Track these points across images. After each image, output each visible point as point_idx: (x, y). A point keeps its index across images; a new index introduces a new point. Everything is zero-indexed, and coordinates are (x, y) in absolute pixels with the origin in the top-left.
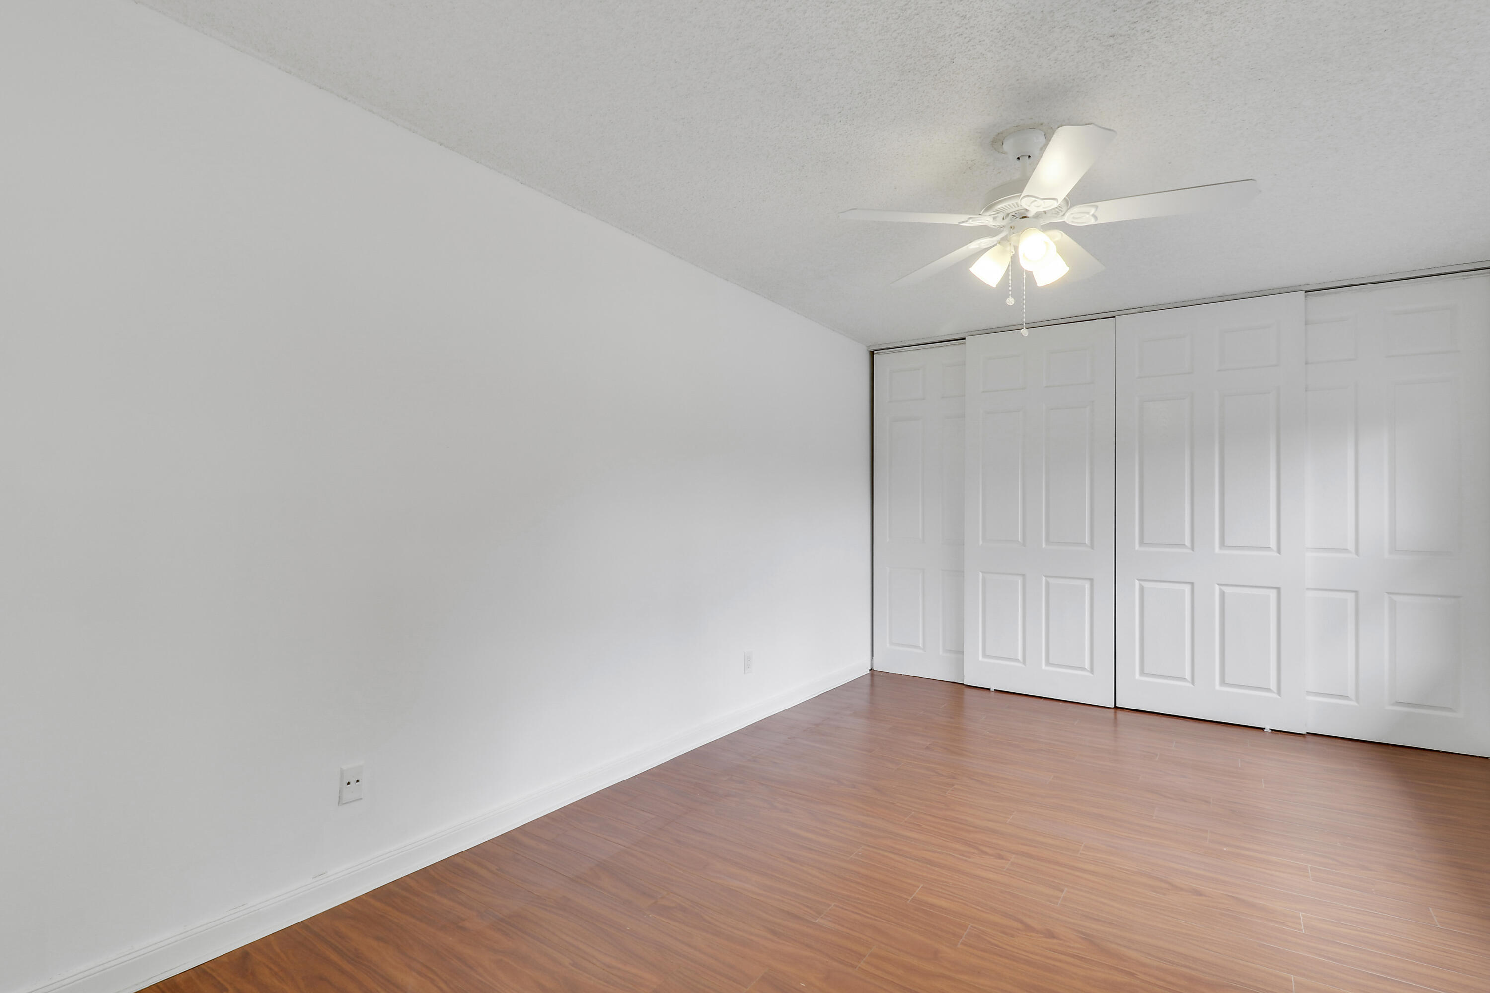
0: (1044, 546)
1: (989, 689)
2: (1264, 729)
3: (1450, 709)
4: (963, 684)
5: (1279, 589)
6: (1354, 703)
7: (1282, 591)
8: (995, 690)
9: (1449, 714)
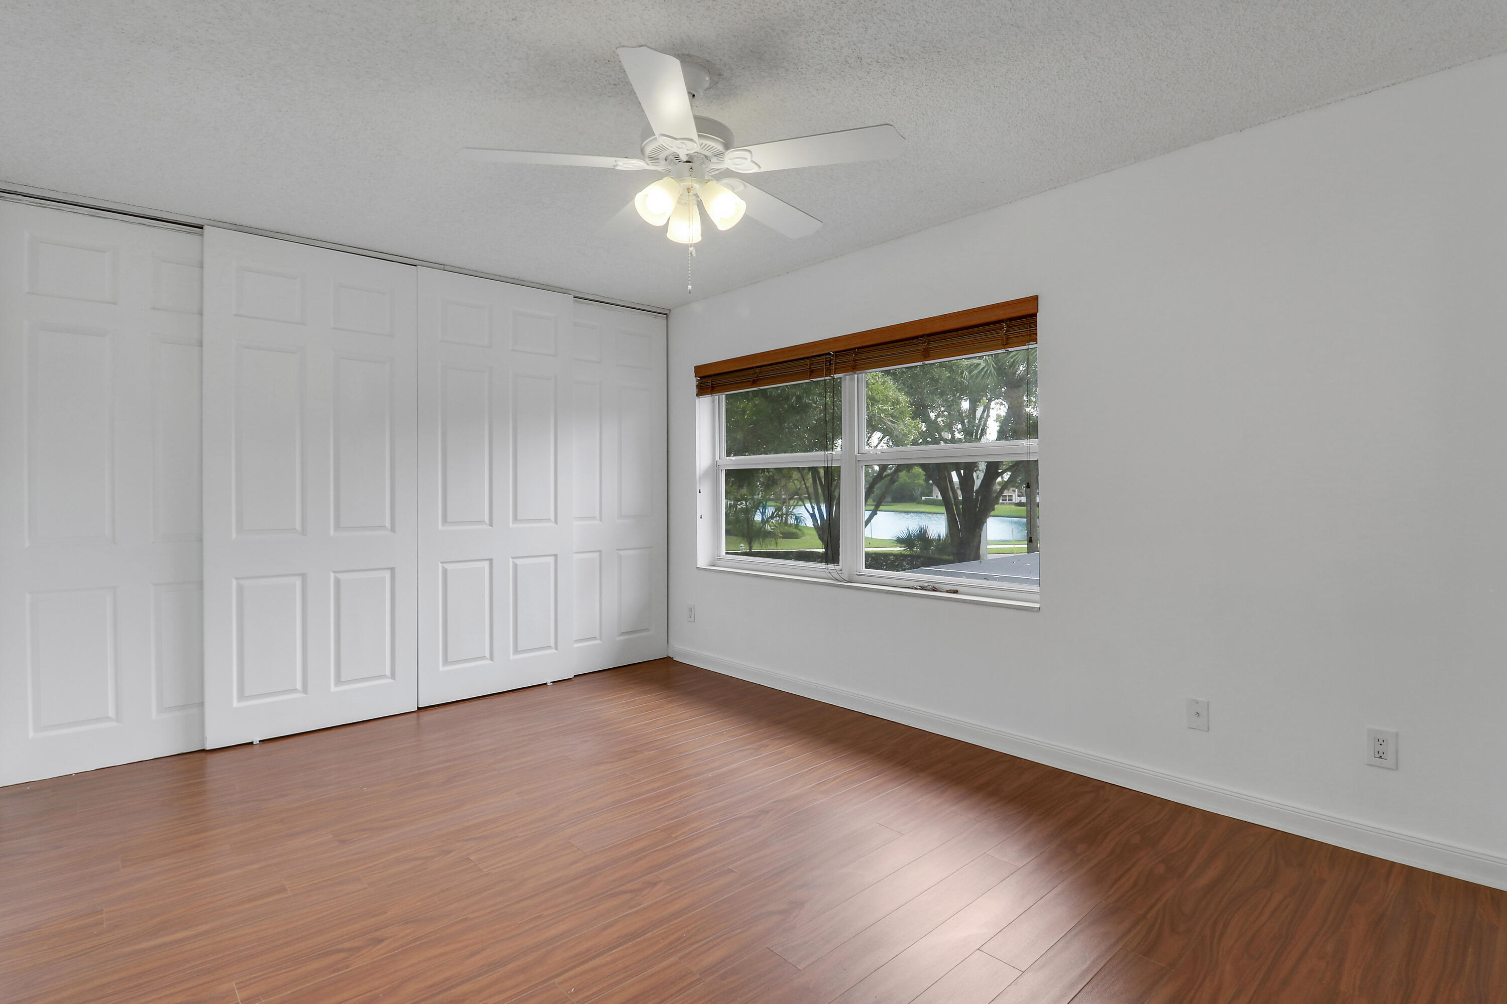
0: (332, 533)
1: (252, 743)
2: (546, 683)
3: (647, 630)
4: (203, 751)
5: (556, 556)
6: (598, 642)
7: (558, 556)
8: (260, 741)
9: (645, 634)
